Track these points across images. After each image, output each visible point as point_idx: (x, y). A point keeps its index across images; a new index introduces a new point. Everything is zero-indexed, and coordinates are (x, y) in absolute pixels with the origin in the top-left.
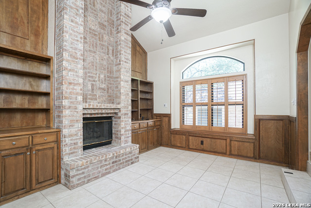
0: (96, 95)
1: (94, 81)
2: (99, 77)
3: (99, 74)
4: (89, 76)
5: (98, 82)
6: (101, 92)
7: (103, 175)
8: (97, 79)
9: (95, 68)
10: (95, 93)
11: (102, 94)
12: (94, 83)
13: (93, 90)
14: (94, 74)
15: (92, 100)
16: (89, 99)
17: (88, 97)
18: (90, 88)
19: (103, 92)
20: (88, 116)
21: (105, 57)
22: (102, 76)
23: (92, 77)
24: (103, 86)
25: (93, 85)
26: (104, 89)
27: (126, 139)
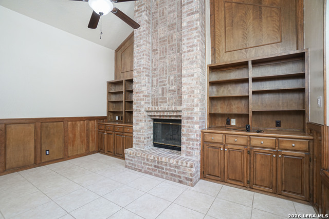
0: (166, 98)
1: (164, 85)
2: (169, 80)
3: (169, 77)
4: (160, 82)
5: (168, 85)
6: (171, 94)
7: (146, 172)
8: (167, 82)
9: (165, 72)
10: (165, 96)
11: (172, 96)
12: (164, 87)
13: (163, 93)
14: (164, 78)
15: (162, 103)
16: (160, 102)
17: (159, 100)
18: (161, 92)
19: (173, 94)
20: (158, 118)
21: (175, 57)
22: (172, 78)
23: (162, 82)
24: (173, 87)
25: (163, 89)
26: (174, 91)
27: (189, 150)
